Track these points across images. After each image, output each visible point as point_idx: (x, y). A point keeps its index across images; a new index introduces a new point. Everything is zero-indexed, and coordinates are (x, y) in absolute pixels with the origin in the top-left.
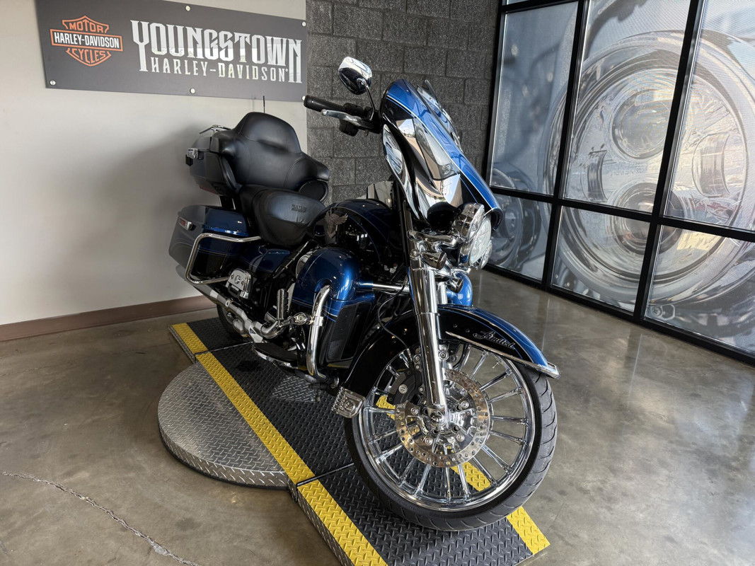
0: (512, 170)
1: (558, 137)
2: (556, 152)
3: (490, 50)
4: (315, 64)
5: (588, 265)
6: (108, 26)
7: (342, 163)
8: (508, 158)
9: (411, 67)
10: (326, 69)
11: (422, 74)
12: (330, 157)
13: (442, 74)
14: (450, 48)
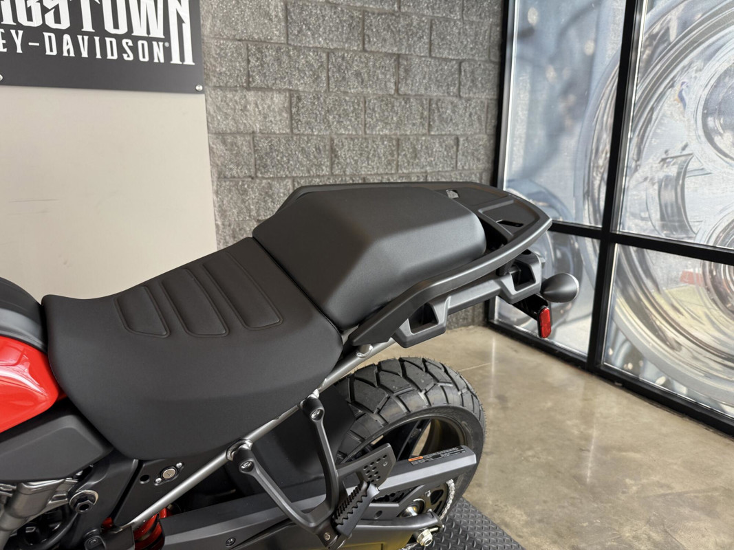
0: (534, 189)
1: (607, 139)
2: (603, 160)
3: (496, 20)
4: (218, 36)
5: (663, 339)
7: (270, 186)
8: (529, 173)
9: (375, 43)
10: (236, 43)
11: (394, 54)
12: (250, 176)
13: (425, 53)
14: (435, 15)
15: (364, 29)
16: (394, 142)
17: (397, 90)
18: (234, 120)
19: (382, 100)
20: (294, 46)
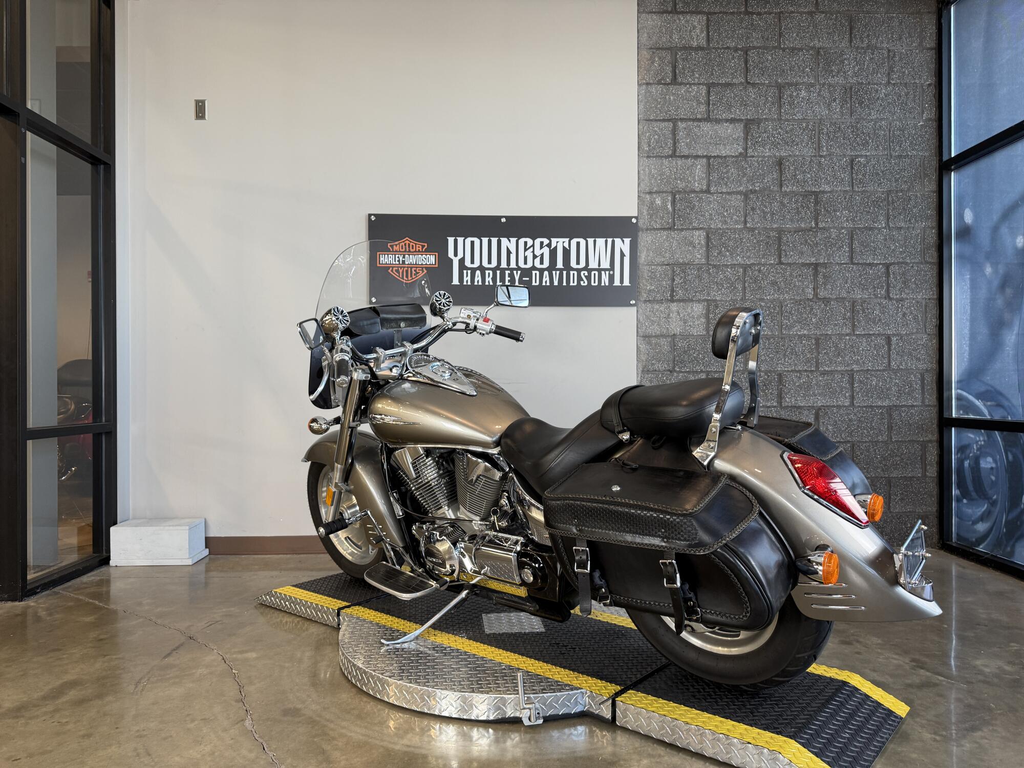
3: (931, 223)
4: (651, 263)
6: (426, 245)
9: (792, 256)
10: (664, 267)
11: (812, 263)
12: (669, 370)
13: (846, 260)
14: (856, 226)
15: (781, 245)
16: (813, 342)
17: (816, 295)
18: (658, 325)
19: (800, 304)
20: (713, 265)
